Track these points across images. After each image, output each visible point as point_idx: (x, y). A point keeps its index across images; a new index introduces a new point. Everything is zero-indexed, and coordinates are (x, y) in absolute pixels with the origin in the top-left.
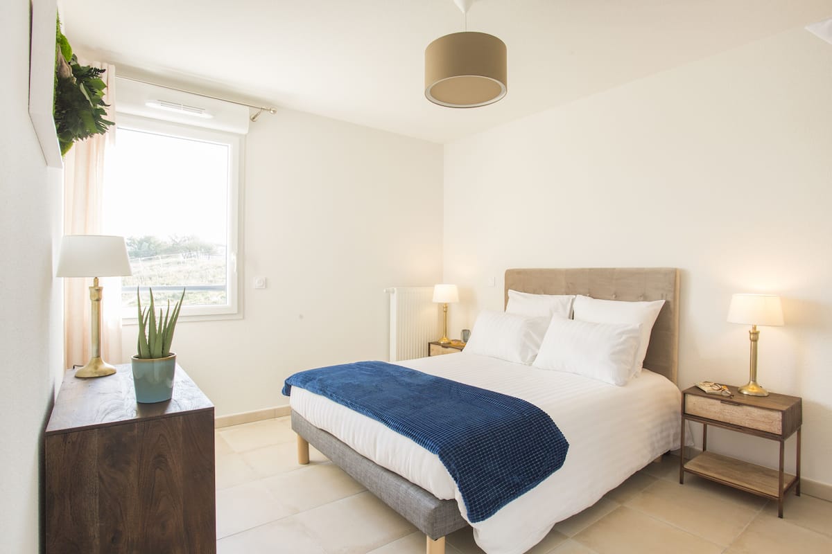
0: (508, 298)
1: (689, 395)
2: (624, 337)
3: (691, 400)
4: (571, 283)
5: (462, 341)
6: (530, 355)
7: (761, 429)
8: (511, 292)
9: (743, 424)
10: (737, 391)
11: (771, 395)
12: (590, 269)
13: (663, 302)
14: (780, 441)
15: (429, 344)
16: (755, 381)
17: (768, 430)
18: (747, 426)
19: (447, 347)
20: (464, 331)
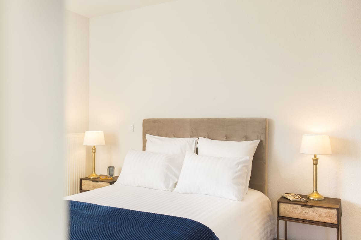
0: (146, 140)
1: (281, 203)
2: (240, 166)
3: (283, 206)
4: (194, 129)
5: (108, 176)
6: (171, 184)
7: (326, 222)
8: (148, 136)
9: (315, 220)
10: (307, 198)
11: (326, 198)
12: (208, 119)
13: (259, 141)
14: (337, 228)
15: (81, 180)
16: (316, 191)
17: (329, 222)
18: (317, 220)
19: (97, 181)
20: (109, 167)
